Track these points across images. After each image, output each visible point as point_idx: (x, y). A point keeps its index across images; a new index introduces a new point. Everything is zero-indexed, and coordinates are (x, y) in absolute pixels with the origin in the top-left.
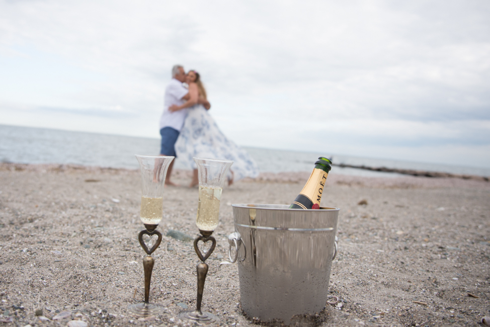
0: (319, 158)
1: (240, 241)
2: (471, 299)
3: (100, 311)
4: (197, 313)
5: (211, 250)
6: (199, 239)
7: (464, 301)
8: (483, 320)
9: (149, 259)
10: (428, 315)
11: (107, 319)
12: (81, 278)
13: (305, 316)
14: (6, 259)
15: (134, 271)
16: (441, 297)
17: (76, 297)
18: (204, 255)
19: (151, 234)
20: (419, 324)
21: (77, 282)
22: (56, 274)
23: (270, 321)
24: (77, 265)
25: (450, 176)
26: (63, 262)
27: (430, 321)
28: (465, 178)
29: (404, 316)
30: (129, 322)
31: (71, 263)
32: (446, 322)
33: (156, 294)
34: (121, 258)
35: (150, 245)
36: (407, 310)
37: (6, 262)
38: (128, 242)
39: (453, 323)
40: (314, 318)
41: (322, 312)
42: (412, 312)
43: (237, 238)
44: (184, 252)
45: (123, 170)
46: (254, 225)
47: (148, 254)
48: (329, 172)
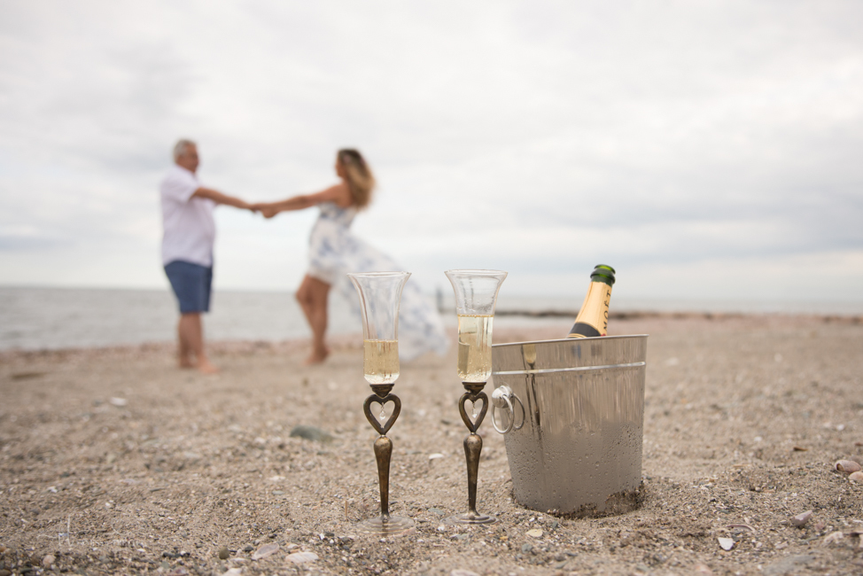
0: (597, 267)
1: (512, 398)
2: (800, 453)
3: (322, 536)
4: (472, 514)
5: (483, 414)
6: (466, 397)
7: (791, 457)
8: (838, 465)
9: (384, 441)
10: (768, 474)
11: (341, 545)
12: (231, 505)
13: (624, 494)
14: (44, 505)
15: (298, 486)
16: (760, 458)
17: (241, 534)
18: (474, 422)
19: (381, 402)
20: (760, 487)
21: (227, 512)
22: (174, 508)
23: (576, 510)
24: (193, 492)
25: (654, 315)
26: (166, 491)
27: (773, 480)
28: (679, 316)
29: (737, 480)
30: (381, 542)
31: (179, 490)
32: (795, 476)
33: (371, 508)
34: (251, 475)
35: (383, 419)
36: (739, 473)
37: (46, 508)
38: (234, 454)
39: (804, 475)
40: (634, 495)
41: (640, 487)
42: (746, 474)
43: (508, 394)
44: (348, 453)
45: (75, 352)
46: (532, 368)
47: (381, 433)
48: (614, 285)
